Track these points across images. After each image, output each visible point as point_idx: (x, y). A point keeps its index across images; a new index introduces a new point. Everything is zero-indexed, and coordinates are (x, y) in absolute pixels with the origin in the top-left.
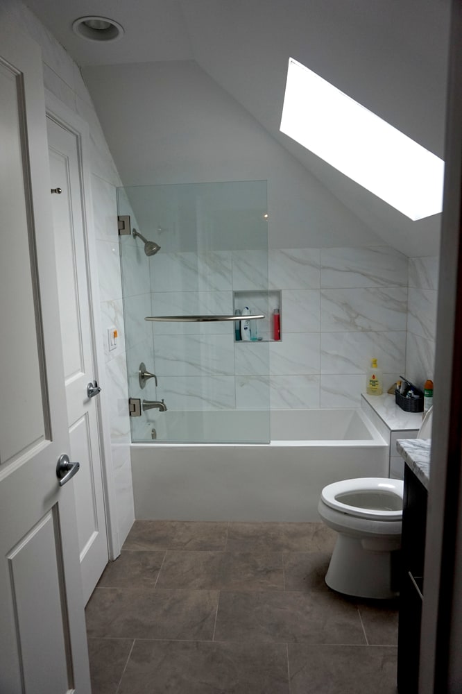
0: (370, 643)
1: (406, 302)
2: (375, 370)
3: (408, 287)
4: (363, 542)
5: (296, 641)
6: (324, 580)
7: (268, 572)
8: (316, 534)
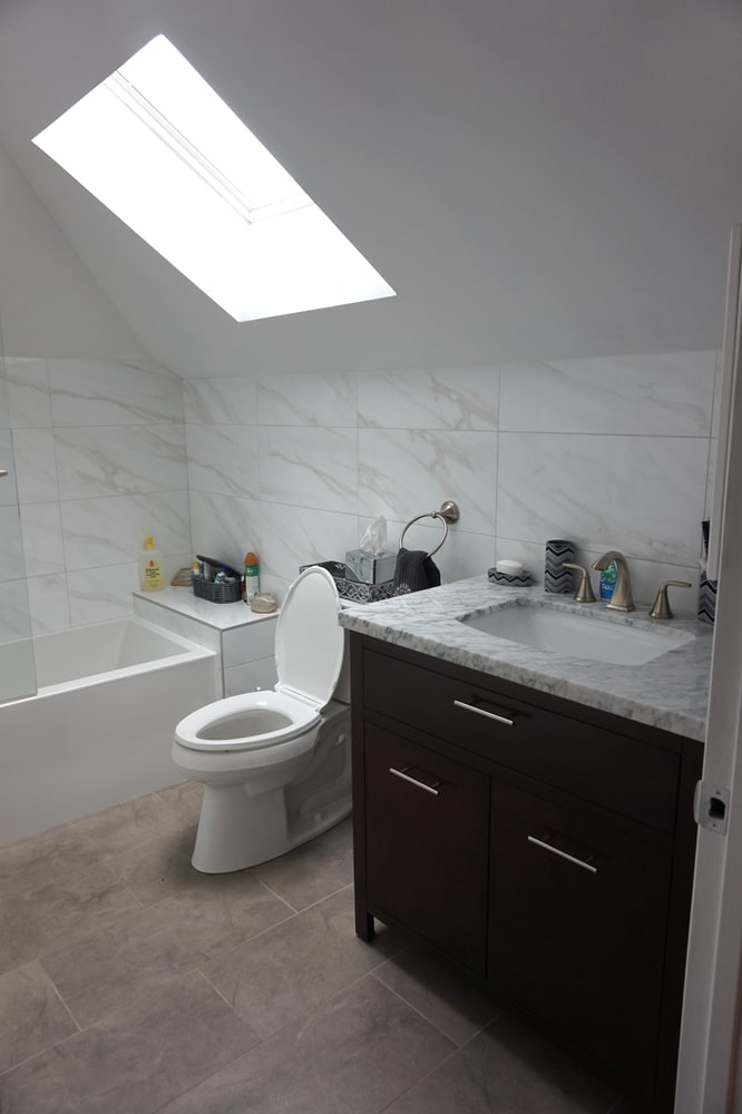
0: (299, 910)
1: (185, 447)
2: (153, 553)
3: (184, 423)
4: (248, 788)
5: (208, 959)
6: (192, 867)
7: (101, 896)
8: (137, 816)
